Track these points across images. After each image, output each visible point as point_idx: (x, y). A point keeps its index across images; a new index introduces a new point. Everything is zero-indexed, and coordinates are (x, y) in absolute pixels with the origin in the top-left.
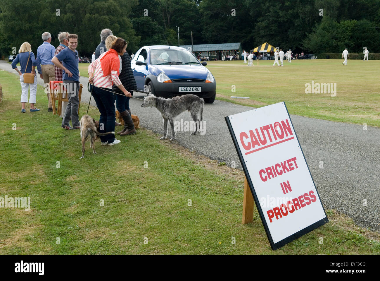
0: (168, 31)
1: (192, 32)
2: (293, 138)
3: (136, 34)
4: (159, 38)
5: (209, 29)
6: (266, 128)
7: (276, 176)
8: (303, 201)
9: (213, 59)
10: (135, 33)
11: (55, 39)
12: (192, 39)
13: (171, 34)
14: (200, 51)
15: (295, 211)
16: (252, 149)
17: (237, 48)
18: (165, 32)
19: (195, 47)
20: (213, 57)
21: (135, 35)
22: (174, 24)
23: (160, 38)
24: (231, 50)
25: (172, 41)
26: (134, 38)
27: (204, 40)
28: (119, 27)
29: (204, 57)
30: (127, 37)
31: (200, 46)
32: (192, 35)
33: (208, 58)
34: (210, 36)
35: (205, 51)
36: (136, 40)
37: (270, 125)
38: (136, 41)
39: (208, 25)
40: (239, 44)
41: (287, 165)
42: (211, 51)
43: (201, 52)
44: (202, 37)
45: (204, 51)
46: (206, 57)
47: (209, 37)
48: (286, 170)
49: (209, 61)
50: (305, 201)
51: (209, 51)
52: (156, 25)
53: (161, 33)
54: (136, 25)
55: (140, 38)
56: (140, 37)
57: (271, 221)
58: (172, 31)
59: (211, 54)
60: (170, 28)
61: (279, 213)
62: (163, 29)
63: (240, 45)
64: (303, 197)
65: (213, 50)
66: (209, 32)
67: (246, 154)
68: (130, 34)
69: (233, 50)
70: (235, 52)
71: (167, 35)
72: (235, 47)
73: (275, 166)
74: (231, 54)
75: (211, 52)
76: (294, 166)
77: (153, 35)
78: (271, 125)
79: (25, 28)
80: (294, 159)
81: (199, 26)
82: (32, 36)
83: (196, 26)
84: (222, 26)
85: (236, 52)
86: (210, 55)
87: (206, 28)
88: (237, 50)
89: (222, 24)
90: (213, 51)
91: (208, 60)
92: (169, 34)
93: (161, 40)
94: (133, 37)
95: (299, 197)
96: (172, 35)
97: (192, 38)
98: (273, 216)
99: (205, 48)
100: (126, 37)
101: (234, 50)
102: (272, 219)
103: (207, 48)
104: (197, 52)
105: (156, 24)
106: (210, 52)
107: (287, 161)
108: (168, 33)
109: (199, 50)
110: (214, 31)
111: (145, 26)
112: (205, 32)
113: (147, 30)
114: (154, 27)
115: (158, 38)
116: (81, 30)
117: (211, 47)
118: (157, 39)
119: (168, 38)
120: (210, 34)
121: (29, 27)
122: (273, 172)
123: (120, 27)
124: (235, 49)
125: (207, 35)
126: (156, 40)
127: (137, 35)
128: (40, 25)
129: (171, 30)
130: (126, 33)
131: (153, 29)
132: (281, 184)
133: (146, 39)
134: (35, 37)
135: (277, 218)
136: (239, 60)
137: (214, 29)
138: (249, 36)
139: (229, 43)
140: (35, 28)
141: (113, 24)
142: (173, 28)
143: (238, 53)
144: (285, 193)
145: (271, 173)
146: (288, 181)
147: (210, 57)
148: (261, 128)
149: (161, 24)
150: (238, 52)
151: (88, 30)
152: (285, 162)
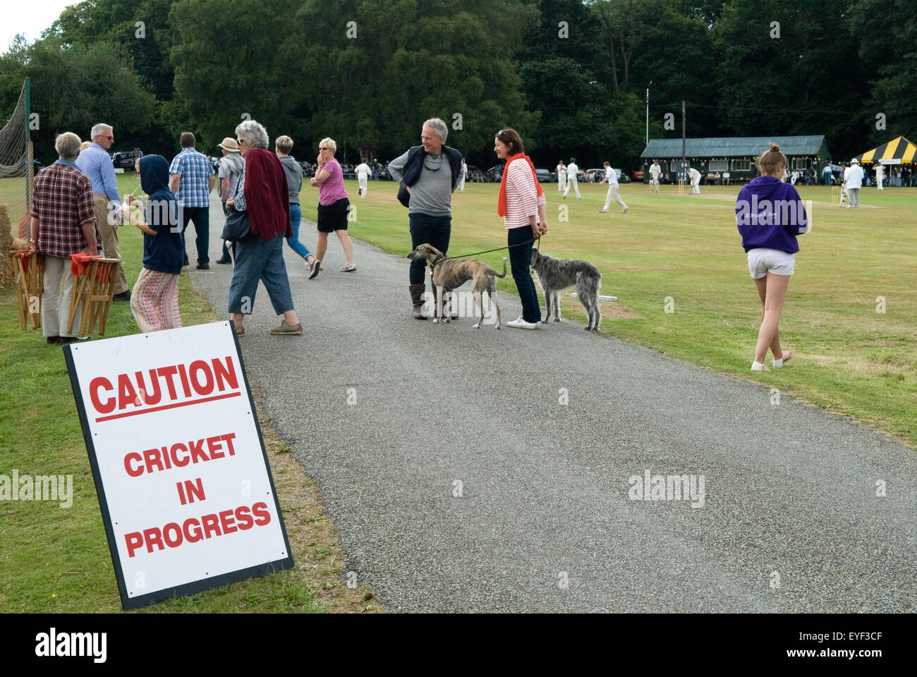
0: (621, 99)
1: (684, 103)
2: (238, 394)
3: (528, 104)
4: (595, 117)
5: (737, 96)
6: (168, 372)
7: (169, 466)
8: (232, 521)
9: (742, 179)
10: (526, 102)
11: (314, 114)
12: (684, 123)
13: (629, 106)
14: (706, 155)
15: (203, 539)
16: (117, 411)
17: (814, 150)
18: (613, 100)
19: (692, 145)
20: (740, 174)
21: (526, 108)
22: (638, 80)
23: (597, 117)
24: (796, 156)
25: (631, 126)
26: (521, 116)
27: (721, 126)
28: (483, 86)
29: (715, 173)
30: (503, 112)
31: (708, 141)
32: (684, 111)
33: (726, 175)
34: (740, 115)
35: (719, 158)
36: (527, 121)
37: (179, 366)
38: (528, 125)
39: (737, 84)
40: (821, 138)
41: (205, 448)
42: (735, 157)
43: (709, 159)
44: (717, 115)
45: (715, 158)
46: (721, 173)
47: (736, 117)
48: (199, 457)
49: (730, 185)
50: (237, 522)
51: (730, 158)
52: (587, 82)
53: (600, 102)
54: (534, 81)
55: (539, 117)
56: (539, 113)
57: (132, 554)
58: (633, 100)
59: (738, 165)
60: (628, 90)
61: (158, 541)
62: (607, 91)
63: (821, 143)
64: (232, 514)
65: (744, 154)
66: (737, 104)
67: (98, 420)
68: (513, 104)
69: (800, 156)
70: (807, 162)
71: (617, 109)
72: (808, 148)
73: (172, 449)
74: (795, 168)
75: (737, 160)
76: (225, 449)
77: (577, 110)
78: (182, 367)
79: (236, 85)
80: (229, 438)
81: (713, 84)
82: (253, 106)
83: (703, 86)
84: (775, 88)
85: (809, 162)
86: (734, 169)
87: (730, 93)
88: (813, 157)
89: (776, 82)
90: (742, 157)
91: (726, 181)
92: (624, 106)
93: (601, 122)
94: (520, 113)
95: (220, 513)
96: (631, 109)
97: (684, 119)
98: (139, 544)
99: (719, 146)
100: (499, 113)
101: (805, 156)
102: (135, 550)
103: (724, 149)
104: (696, 158)
105: (587, 78)
106: (733, 160)
107: (208, 440)
108: (622, 103)
109: (703, 153)
110: (751, 100)
111: (557, 84)
112: (724, 102)
113: (561, 94)
114: (581, 88)
115: (591, 116)
116: (380, 93)
117: (738, 144)
118: (587, 120)
119: (619, 116)
120: (741, 108)
121: (247, 83)
122: (162, 459)
123: (485, 85)
124: (808, 153)
125: (731, 111)
126: (585, 122)
127: (530, 108)
128: (274, 78)
129: (631, 97)
130: (500, 104)
131: (578, 91)
132: (179, 485)
133: (558, 120)
134: (261, 107)
135: (150, 550)
136: (817, 184)
137: (751, 96)
138: (856, 117)
139: (794, 135)
140: (262, 84)
141: (467, 76)
142: (637, 91)
143: (815, 166)
144: (183, 502)
145: (157, 461)
146: (199, 481)
147: (732, 174)
148: (152, 372)
149: (602, 77)
150: (815, 163)
151: (399, 92)
152: (201, 442)
